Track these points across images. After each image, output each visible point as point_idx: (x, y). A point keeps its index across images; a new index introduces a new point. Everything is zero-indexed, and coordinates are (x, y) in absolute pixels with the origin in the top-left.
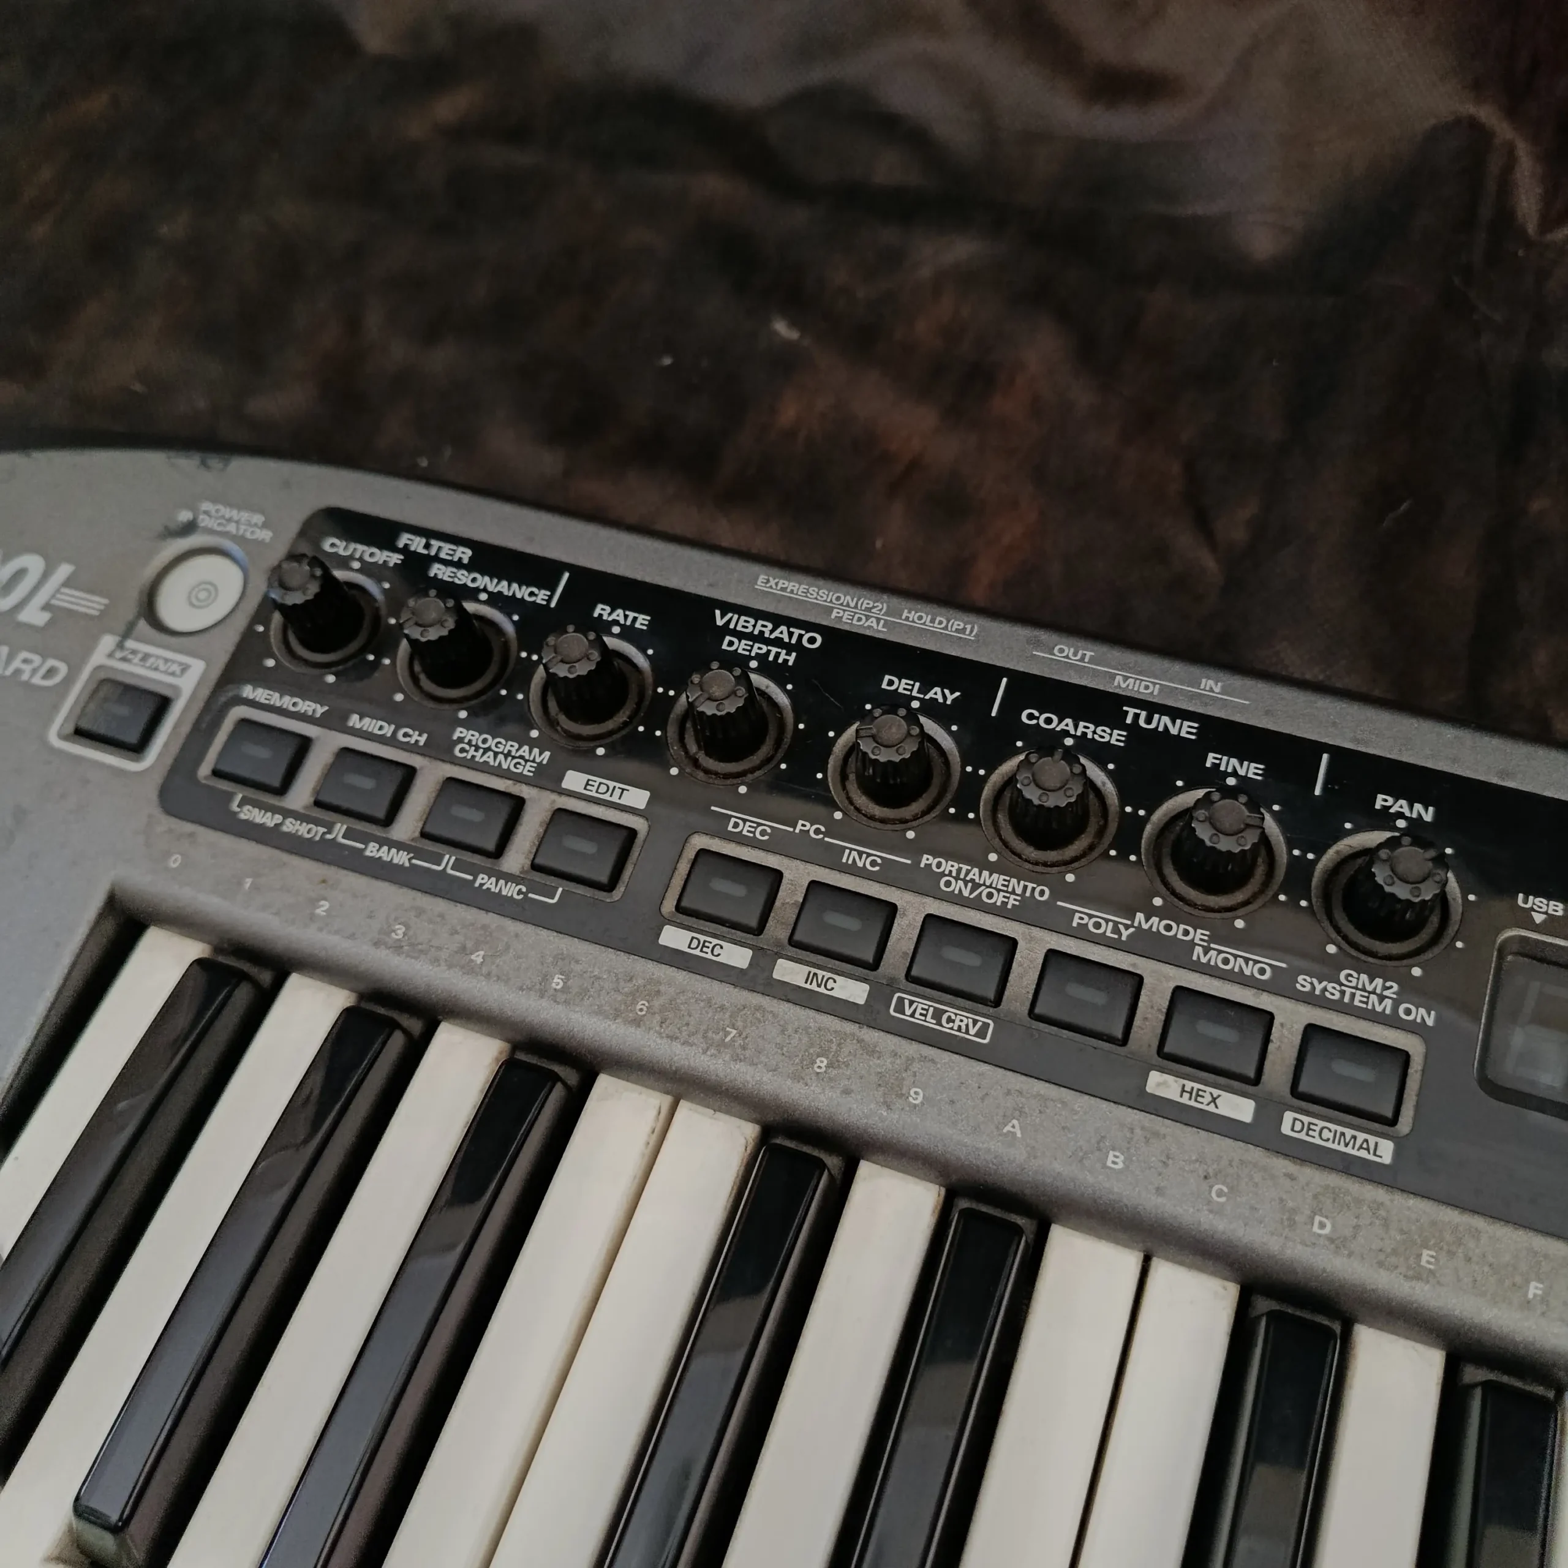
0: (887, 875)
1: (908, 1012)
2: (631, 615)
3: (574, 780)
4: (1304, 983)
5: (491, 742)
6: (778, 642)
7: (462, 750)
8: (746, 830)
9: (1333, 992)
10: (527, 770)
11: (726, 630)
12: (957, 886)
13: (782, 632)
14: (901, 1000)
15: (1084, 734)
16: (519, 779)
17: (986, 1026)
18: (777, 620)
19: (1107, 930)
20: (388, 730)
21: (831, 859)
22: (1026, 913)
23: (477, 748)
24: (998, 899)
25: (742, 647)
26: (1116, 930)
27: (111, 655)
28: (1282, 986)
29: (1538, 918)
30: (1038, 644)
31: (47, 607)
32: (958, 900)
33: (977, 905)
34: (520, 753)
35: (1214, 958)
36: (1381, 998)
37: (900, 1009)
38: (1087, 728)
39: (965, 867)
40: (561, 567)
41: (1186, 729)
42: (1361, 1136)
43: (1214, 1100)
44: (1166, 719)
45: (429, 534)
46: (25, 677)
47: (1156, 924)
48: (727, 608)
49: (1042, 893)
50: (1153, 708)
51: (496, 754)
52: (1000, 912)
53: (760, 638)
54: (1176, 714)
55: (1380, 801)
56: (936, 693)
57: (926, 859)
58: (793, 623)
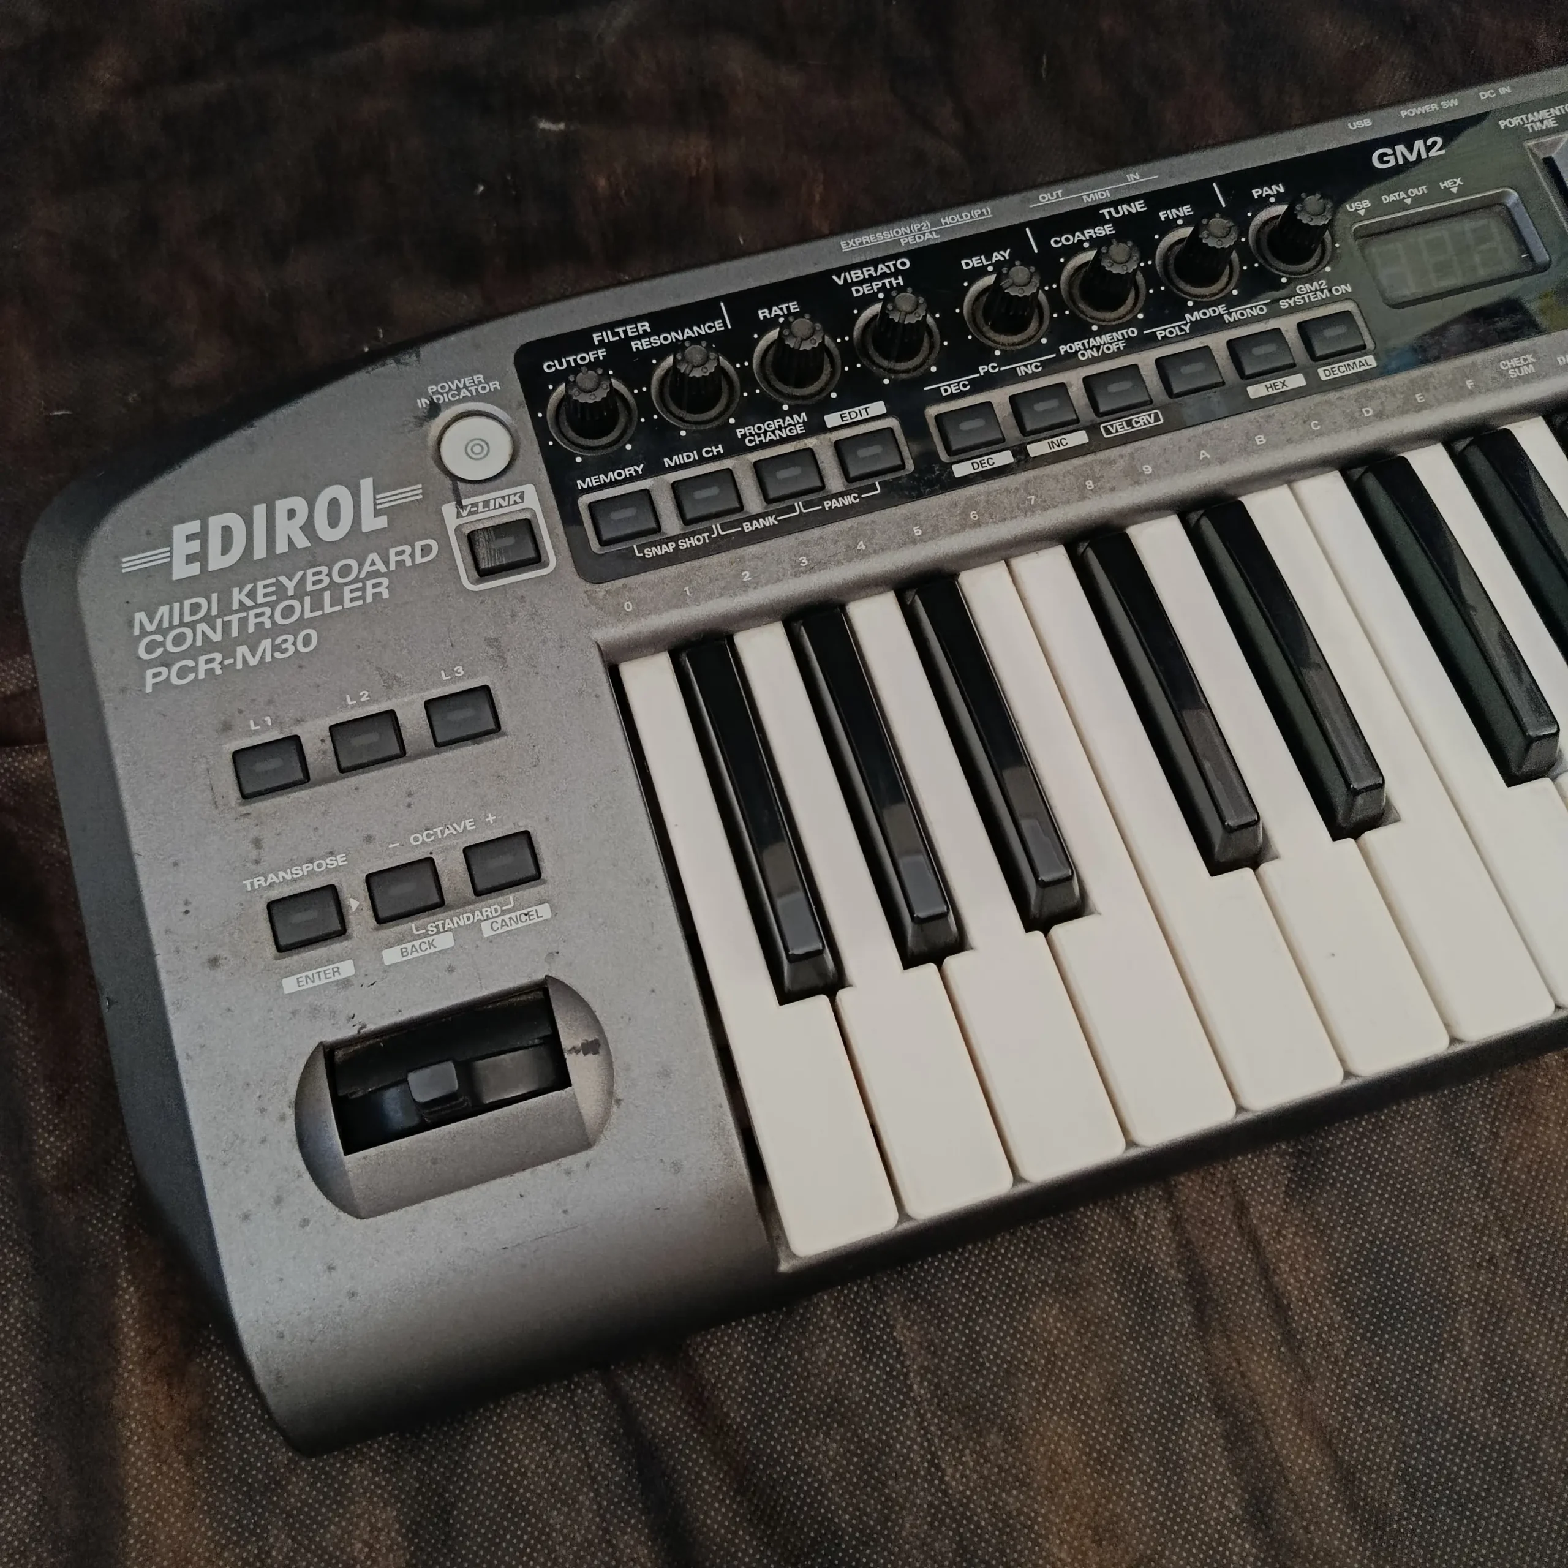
0: (1048, 368)
1: (1113, 431)
2: (784, 306)
3: (832, 420)
4: (1284, 304)
5: (764, 427)
6: (884, 275)
7: (751, 441)
8: (953, 389)
9: (1299, 301)
10: (800, 430)
11: (847, 286)
12: (1089, 353)
13: (882, 268)
14: (1105, 427)
15: (1091, 237)
16: (798, 437)
17: (1156, 414)
18: (874, 263)
19: (1176, 331)
20: (694, 455)
21: (1012, 377)
22: (1133, 345)
23: (759, 435)
24: (1114, 348)
25: (865, 289)
26: (1182, 330)
27: (459, 515)
28: (1274, 312)
29: (1362, 212)
30: (1029, 201)
31: (377, 513)
32: (1093, 361)
33: (1105, 357)
34: (787, 423)
35: (1236, 316)
36: (1322, 291)
37: (1108, 432)
38: (1089, 233)
39: (1085, 341)
40: (716, 301)
41: (1138, 207)
42: (1357, 361)
43: (1284, 384)
44: (1125, 207)
45: (611, 326)
46: (409, 563)
47: (1198, 315)
48: (838, 271)
49: (1133, 332)
50: (1115, 204)
51: (773, 432)
52: (1119, 354)
53: (871, 279)
54: (1129, 200)
55: (1256, 193)
56: (996, 256)
57: (1063, 349)
58: (884, 260)
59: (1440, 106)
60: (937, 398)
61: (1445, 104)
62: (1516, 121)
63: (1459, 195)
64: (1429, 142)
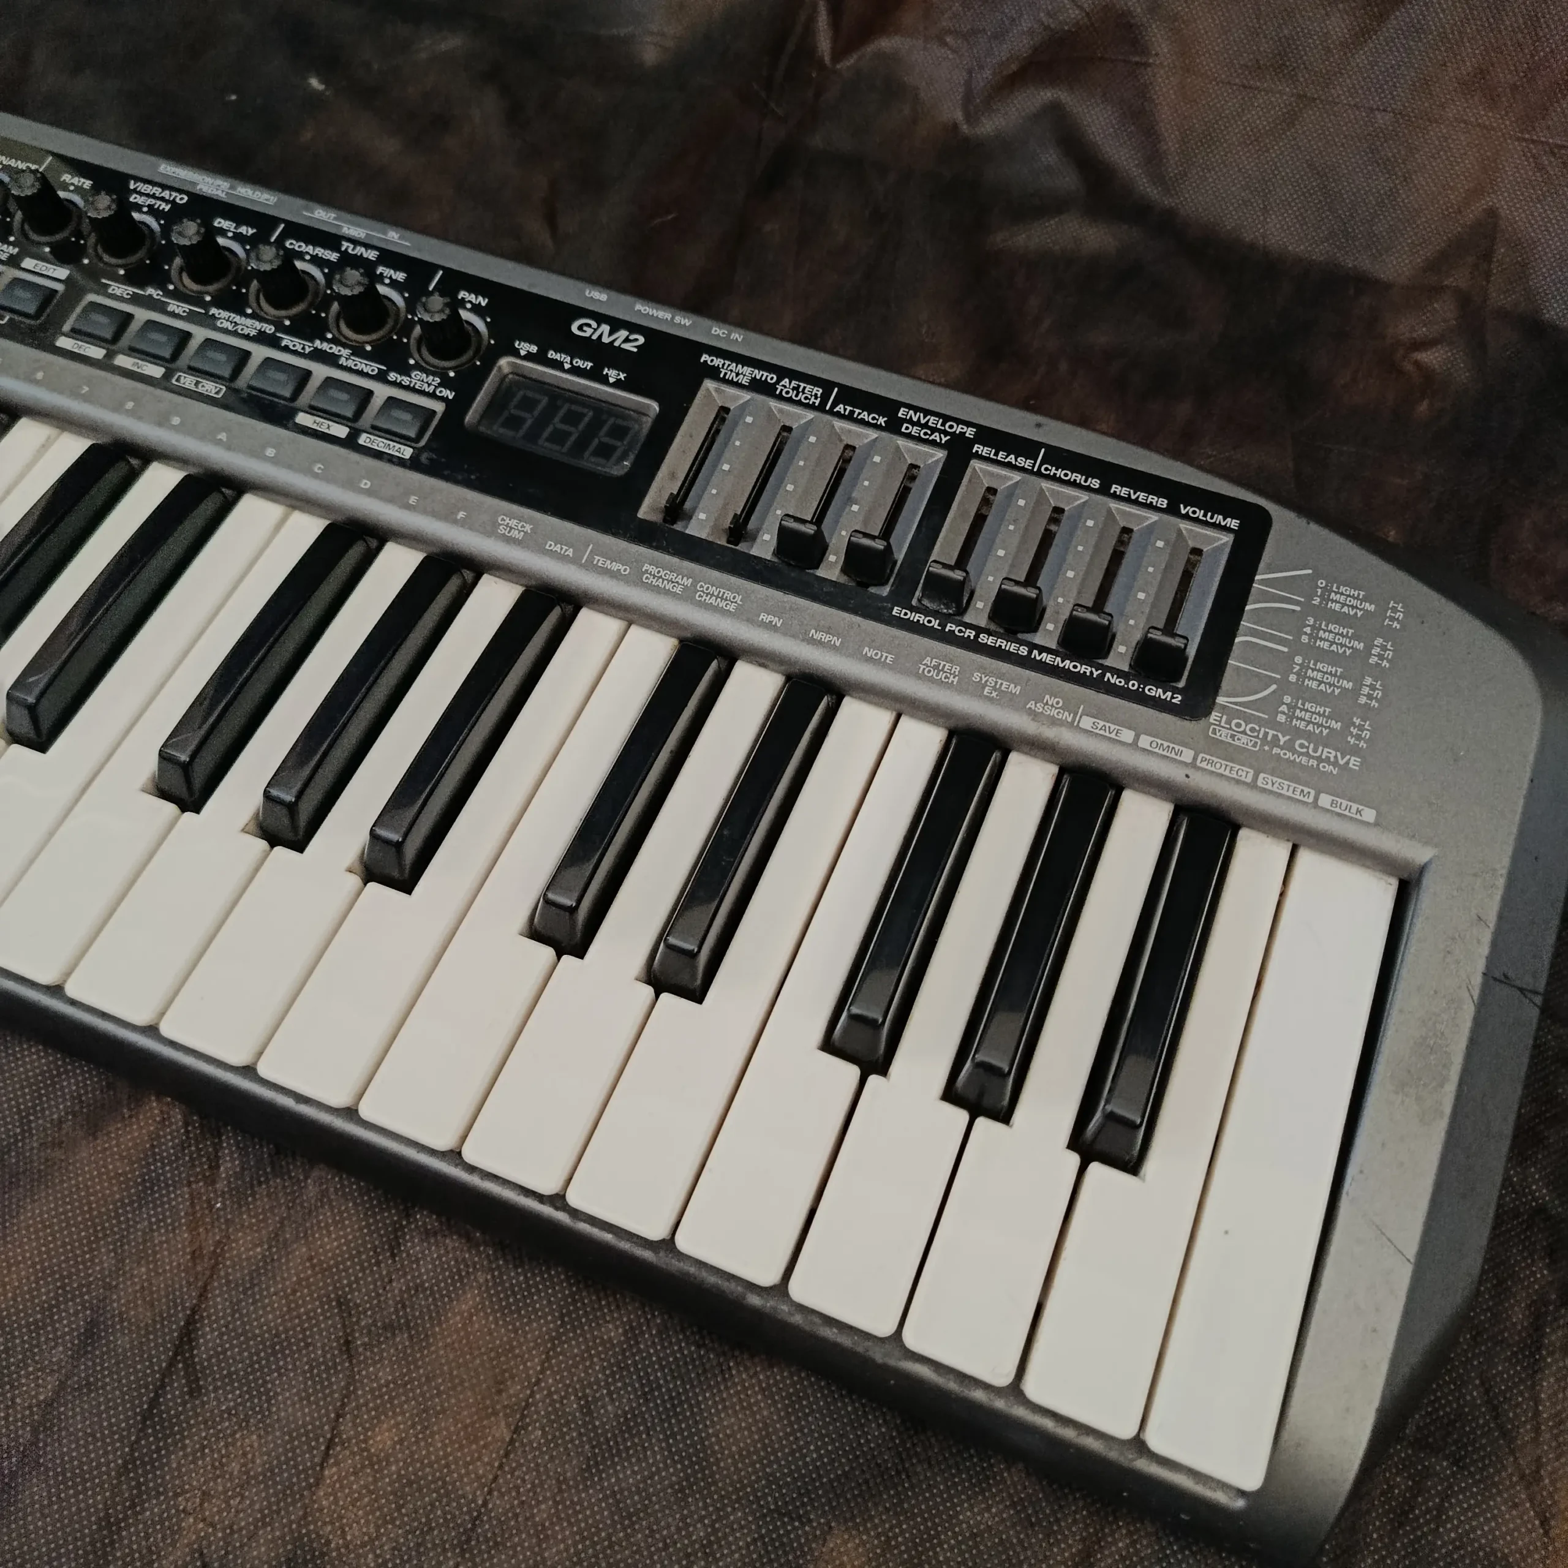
0: (190, 317)
1: (182, 382)
2: (83, 180)
3: (28, 263)
4: (393, 376)
6: (162, 199)
8: (118, 292)
9: (406, 381)
10: (5, 257)
11: (135, 191)
12: (227, 325)
13: (166, 194)
14: (180, 377)
15: (317, 254)
17: (222, 390)
18: (164, 187)
19: (299, 348)
21: (161, 308)
22: (261, 338)
24: (246, 331)
25: (140, 200)
26: (303, 348)
28: (381, 377)
29: (523, 353)
30: (307, 209)
32: (226, 331)
33: (235, 334)
34: (3, 249)
35: (350, 363)
36: (429, 385)
37: (178, 380)
38: (320, 252)
39: (232, 315)
40: (48, 153)
41: (372, 255)
42: (398, 446)
43: (329, 427)
44: (363, 250)
47: (325, 346)
48: (137, 179)
49: (270, 329)
50: (355, 242)
52: (247, 337)
53: (153, 196)
54: (367, 246)
55: (462, 294)
56: (243, 230)
57: (213, 310)
58: (172, 189)
59: (673, 318)
60: (103, 290)
61: (678, 319)
62: (718, 362)
63: (614, 385)
64: (632, 337)
